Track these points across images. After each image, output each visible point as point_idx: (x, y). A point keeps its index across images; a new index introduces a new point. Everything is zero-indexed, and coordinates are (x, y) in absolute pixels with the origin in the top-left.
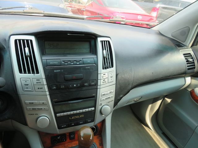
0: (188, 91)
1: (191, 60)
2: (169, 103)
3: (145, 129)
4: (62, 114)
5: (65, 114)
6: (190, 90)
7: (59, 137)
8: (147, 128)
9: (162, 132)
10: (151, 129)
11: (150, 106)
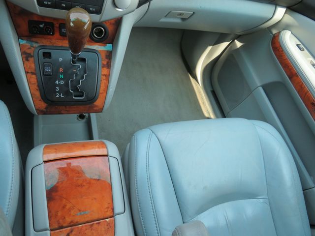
0: (272, 33)
3: (190, 81)
6: (274, 32)
7: (42, 24)
8: (194, 80)
9: (212, 90)
10: (198, 83)
11: (210, 48)
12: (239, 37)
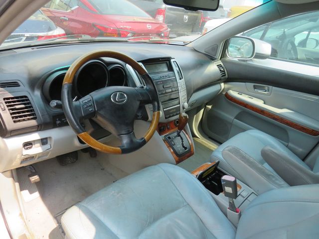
1: (222, 69)
2: (211, 109)
4: (166, 109)
5: (168, 109)
6: (224, 93)
10: (198, 138)
11: (195, 117)
12: (207, 104)
